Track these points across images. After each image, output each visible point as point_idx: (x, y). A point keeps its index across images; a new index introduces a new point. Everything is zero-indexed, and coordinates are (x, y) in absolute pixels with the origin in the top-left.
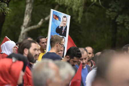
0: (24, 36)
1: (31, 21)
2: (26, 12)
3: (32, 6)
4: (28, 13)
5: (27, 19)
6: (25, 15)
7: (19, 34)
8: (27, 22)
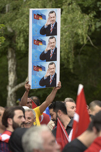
0: (12, 97)
1: (16, 78)
2: (9, 70)
3: (15, 61)
4: (12, 70)
5: (12, 77)
6: (9, 73)
7: (7, 96)
8: (13, 80)
